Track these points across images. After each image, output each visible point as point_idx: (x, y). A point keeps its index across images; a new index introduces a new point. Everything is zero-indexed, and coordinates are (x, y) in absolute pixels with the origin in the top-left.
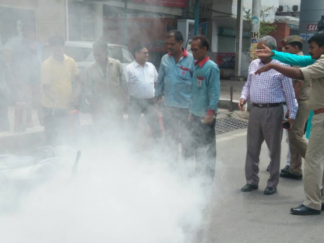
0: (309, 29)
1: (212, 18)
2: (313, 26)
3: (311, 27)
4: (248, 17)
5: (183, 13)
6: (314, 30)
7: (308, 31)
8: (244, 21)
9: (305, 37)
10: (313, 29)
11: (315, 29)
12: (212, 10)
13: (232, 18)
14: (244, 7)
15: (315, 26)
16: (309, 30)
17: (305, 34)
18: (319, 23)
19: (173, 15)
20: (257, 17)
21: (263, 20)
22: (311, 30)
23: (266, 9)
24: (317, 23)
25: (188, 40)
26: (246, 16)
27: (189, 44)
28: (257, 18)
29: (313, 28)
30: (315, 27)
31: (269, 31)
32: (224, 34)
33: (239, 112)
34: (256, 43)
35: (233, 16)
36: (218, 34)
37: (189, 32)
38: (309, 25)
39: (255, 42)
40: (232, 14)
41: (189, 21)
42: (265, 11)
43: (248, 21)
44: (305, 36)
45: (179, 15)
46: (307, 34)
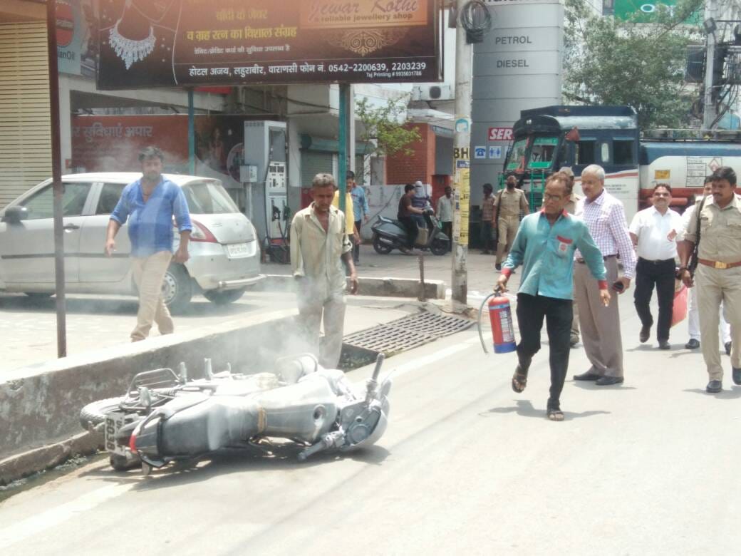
0: (492, 136)
1: (288, 116)
2: (500, 131)
3: (497, 133)
4: (362, 113)
5: (225, 106)
6: (501, 138)
7: (490, 140)
8: (357, 122)
9: (485, 153)
10: (499, 138)
11: (503, 136)
12: (287, 99)
13: (330, 115)
14: (356, 92)
15: (503, 130)
16: (491, 138)
17: (484, 147)
18: (518, 124)
19: (207, 110)
20: (467, 119)
21: (396, 120)
22: (496, 140)
23: (399, 96)
24: (512, 125)
25: (269, 163)
26: (360, 111)
27: (271, 171)
28: (465, 121)
29: (500, 134)
30: (503, 132)
31: (408, 142)
32: (312, 147)
33: (438, 302)
34: (466, 167)
35: (332, 112)
36: (300, 149)
37: (270, 147)
38: (491, 129)
39: (464, 165)
40: (329, 108)
41: (269, 124)
42: (397, 101)
43: (362, 121)
44: (483, 150)
45: (217, 109)
46: (488, 148)
